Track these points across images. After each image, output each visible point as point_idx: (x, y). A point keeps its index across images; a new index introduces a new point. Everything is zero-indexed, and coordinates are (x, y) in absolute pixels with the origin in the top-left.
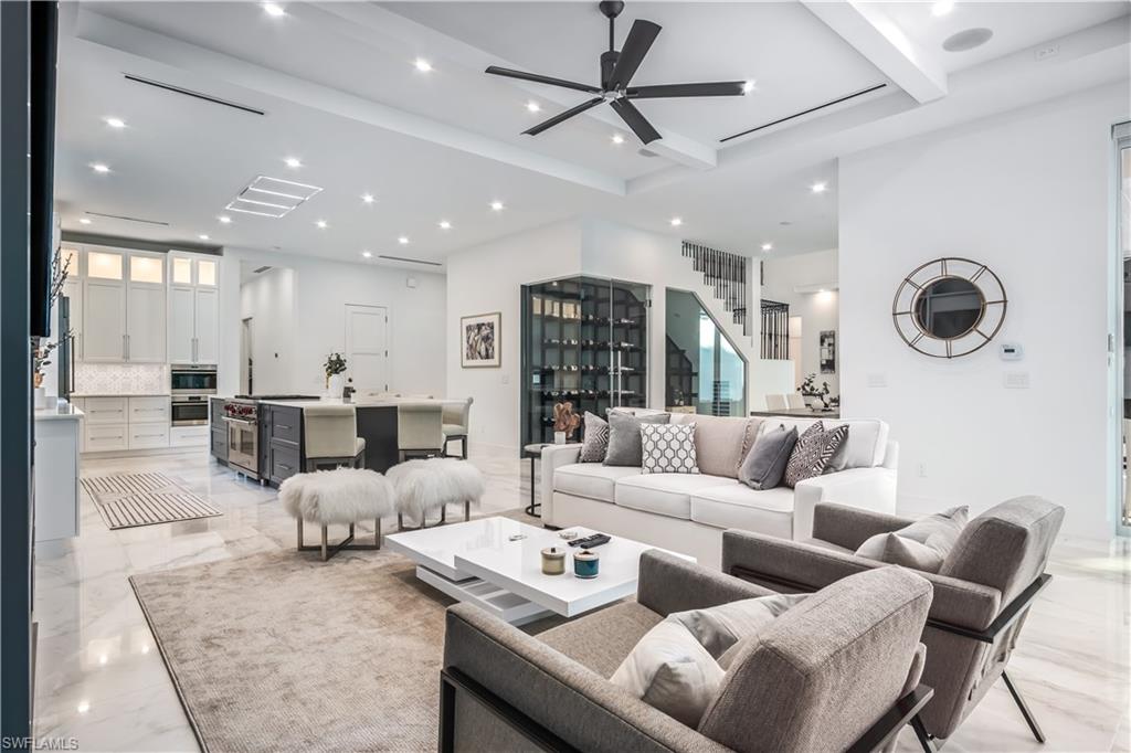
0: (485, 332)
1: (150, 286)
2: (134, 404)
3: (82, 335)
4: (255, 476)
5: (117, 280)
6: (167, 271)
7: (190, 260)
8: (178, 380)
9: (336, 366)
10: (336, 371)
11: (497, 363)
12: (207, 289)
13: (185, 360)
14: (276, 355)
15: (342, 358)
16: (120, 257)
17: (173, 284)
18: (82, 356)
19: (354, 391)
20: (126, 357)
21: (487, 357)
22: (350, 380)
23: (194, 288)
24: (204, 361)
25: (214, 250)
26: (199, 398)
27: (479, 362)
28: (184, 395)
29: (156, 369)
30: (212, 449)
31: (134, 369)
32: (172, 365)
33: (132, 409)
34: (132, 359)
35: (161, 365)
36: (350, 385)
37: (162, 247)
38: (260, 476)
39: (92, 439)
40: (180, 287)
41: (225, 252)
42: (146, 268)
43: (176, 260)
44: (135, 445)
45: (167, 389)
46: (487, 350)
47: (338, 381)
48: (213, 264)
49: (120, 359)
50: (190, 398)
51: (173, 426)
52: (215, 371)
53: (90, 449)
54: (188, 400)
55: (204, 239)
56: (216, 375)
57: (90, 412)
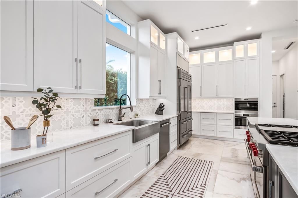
1: (227, 62)
2: (219, 116)
5: (214, 62)
7: (243, 46)
12: (253, 58)
16: (215, 52)
17: (236, 59)
20: (217, 95)
23: (246, 59)
24: (251, 96)
25: (257, 37)
26: (248, 115)
28: (241, 113)
31: (222, 100)
32: (235, 98)
33: (218, 118)
34: (220, 96)
35: (230, 98)
40: (240, 59)
41: (262, 36)
43: (237, 47)
44: (219, 135)
45: (232, 110)
49: (215, 96)
50: (244, 115)
51: (235, 128)
52: (257, 101)
53: (202, 134)
54: (242, 116)
55: (249, 30)
56: (258, 103)
57: (202, 119)
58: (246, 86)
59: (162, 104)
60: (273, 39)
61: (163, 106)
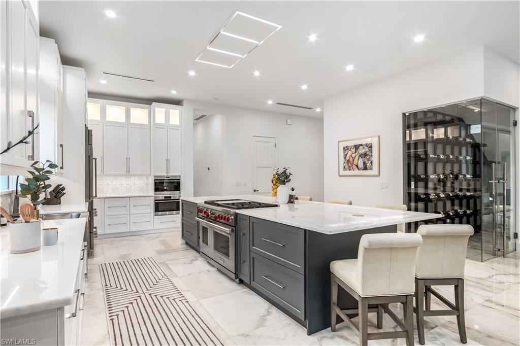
0: (362, 151)
1: (141, 126)
3: (102, 158)
4: (233, 276)
5: (123, 123)
6: (151, 116)
7: (164, 109)
8: (159, 186)
9: (282, 178)
10: (284, 183)
11: (377, 173)
12: (175, 128)
13: (162, 173)
14: (209, 169)
15: (288, 172)
16: (124, 108)
17: (155, 125)
18: (103, 171)
19: (297, 199)
20: (128, 172)
21: (365, 168)
22: (293, 190)
23: (167, 126)
24: (173, 173)
25: (177, 102)
26: (170, 197)
27: (356, 172)
28: (162, 195)
29: (145, 179)
30: (183, 235)
31: (132, 179)
32: (155, 176)
33: (132, 205)
34: (131, 173)
35: (147, 176)
36: (293, 193)
37: (148, 101)
38: (237, 277)
39: (109, 225)
40: (158, 126)
41: (185, 103)
42: (139, 114)
43: (157, 109)
44: (133, 229)
45: (151, 192)
46: (364, 163)
47: (284, 191)
48: (178, 111)
49: (124, 173)
50: (165, 197)
51: (155, 215)
52: (180, 180)
53: (107, 231)
54: (164, 199)
55: (174, 93)
56: (180, 182)
57: (107, 208)
58: (168, 160)
59: (61, 185)
60: (194, 109)
61: (63, 189)
